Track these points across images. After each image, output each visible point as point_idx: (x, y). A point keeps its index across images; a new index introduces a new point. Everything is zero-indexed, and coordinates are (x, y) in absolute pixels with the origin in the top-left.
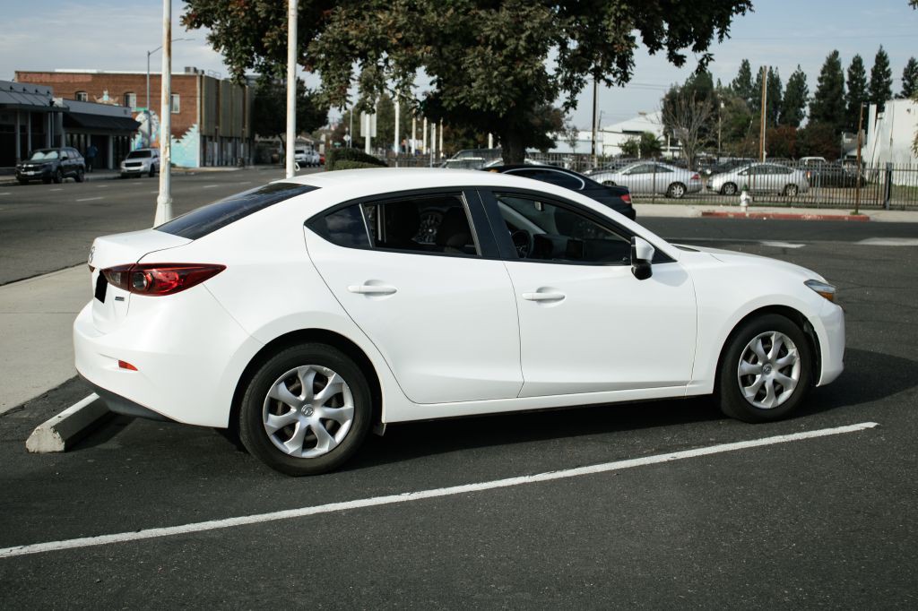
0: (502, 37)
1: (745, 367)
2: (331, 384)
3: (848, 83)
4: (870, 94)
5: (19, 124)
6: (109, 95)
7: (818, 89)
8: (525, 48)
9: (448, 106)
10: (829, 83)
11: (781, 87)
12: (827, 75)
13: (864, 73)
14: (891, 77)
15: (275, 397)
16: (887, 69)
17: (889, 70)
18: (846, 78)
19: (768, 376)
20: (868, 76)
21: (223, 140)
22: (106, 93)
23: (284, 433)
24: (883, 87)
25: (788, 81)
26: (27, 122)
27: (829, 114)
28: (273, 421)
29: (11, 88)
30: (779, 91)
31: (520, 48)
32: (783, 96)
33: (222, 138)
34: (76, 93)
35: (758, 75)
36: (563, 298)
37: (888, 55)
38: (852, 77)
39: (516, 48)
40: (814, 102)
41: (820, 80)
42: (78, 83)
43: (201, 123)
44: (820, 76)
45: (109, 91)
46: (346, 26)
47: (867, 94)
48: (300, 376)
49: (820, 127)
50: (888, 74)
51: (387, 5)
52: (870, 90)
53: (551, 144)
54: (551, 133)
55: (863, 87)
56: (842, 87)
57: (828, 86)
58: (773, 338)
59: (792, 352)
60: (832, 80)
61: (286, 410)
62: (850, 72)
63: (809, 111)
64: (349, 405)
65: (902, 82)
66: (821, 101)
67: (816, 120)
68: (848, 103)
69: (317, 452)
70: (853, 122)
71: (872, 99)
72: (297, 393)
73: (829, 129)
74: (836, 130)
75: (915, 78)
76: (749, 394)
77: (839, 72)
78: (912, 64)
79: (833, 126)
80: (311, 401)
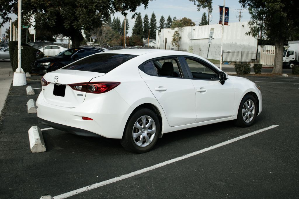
1: (244, 110)
3: (144, 23)
4: (150, 26)
9: (66, 27)
10: (138, 22)
11: (120, 23)
12: (137, 20)
13: (148, 20)
14: (156, 22)
15: (136, 127)
16: (155, 19)
18: (143, 21)
19: (248, 113)
20: (150, 21)
23: (137, 139)
24: (154, 24)
25: (123, 22)
27: (138, 32)
28: (135, 135)
30: (120, 24)
31: (93, 9)
32: (121, 26)
35: (113, 19)
37: (155, 15)
38: (145, 21)
40: (134, 28)
47: (149, 26)
48: (142, 119)
49: (137, 36)
50: (155, 20)
52: (150, 25)
53: (54, 40)
54: (54, 36)
55: (148, 24)
56: (142, 24)
57: (138, 24)
58: (249, 102)
59: (253, 105)
60: (139, 22)
61: (138, 131)
62: (144, 19)
63: (132, 31)
64: (154, 129)
65: (159, 23)
66: (136, 28)
67: (135, 34)
68: (144, 29)
69: (146, 144)
70: (146, 35)
71: (151, 28)
72: (141, 125)
73: (139, 37)
74: (141, 37)
75: (163, 22)
76: (244, 119)
77: (141, 19)
78: (162, 17)
79: (140, 36)
80: (145, 128)
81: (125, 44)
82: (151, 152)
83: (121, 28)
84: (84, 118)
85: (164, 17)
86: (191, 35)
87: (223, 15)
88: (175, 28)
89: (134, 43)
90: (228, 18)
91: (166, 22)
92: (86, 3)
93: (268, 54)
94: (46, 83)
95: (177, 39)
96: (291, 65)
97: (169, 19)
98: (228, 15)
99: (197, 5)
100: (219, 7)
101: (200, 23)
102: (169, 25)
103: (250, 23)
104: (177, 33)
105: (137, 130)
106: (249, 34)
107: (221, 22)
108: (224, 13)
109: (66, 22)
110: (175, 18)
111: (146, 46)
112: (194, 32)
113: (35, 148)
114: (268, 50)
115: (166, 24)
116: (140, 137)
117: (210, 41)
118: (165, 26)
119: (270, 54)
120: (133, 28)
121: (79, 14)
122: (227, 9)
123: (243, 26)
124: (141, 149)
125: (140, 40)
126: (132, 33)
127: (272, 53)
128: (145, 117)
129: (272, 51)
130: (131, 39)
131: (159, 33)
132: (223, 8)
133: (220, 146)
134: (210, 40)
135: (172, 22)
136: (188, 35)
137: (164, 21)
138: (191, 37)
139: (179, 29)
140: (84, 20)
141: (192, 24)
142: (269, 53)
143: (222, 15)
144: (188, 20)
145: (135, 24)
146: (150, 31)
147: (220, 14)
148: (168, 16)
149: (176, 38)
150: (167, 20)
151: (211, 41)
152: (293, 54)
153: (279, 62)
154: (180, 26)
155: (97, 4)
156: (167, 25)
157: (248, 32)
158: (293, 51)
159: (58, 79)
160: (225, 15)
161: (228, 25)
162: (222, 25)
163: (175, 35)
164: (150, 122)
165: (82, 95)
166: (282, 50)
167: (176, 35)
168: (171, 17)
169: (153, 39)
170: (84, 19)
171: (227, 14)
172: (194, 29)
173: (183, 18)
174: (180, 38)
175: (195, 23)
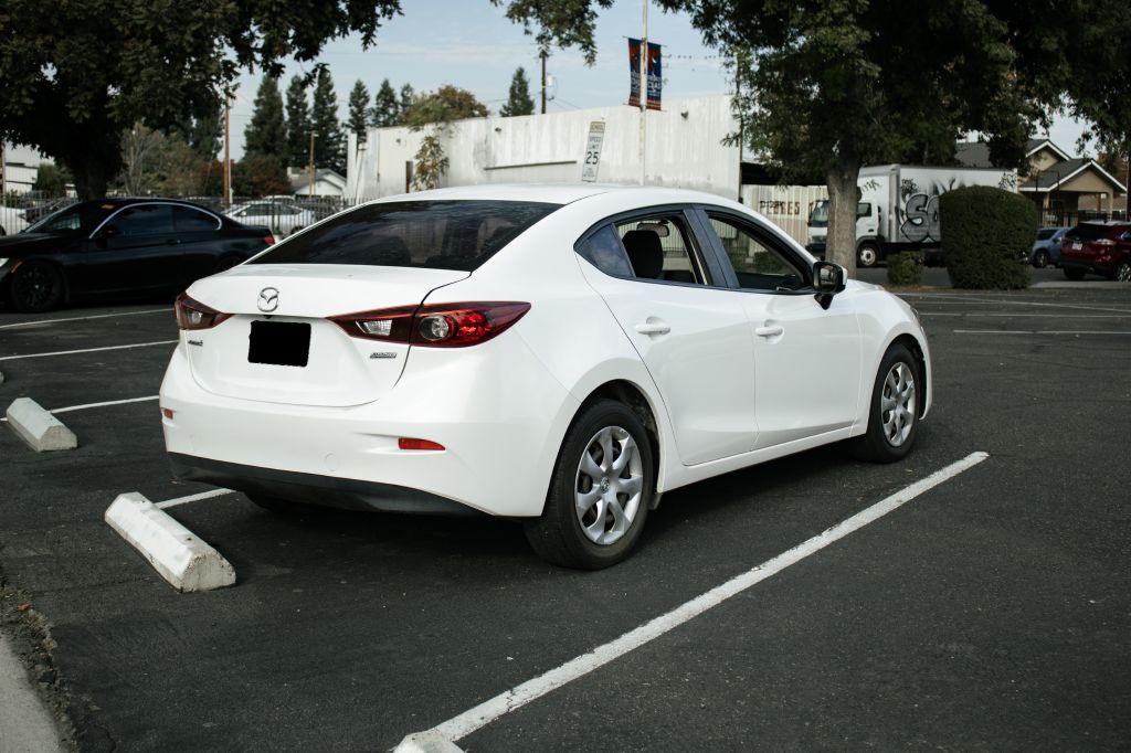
1: (884, 400)
3: (288, 108)
4: (314, 122)
7: (254, 114)
9: (77, 118)
10: (267, 107)
12: (264, 97)
13: (305, 97)
14: (337, 103)
15: (584, 470)
16: (331, 93)
17: (334, 94)
18: (285, 101)
20: (310, 101)
23: (589, 516)
24: (328, 113)
27: (269, 144)
28: (582, 502)
38: (292, 101)
40: (251, 129)
41: (257, 103)
44: (257, 98)
47: (309, 122)
48: (602, 441)
50: (332, 99)
52: (314, 116)
55: (306, 113)
56: (281, 112)
57: (267, 112)
58: (899, 370)
59: (910, 384)
60: (270, 104)
61: (590, 488)
62: (288, 95)
63: (243, 141)
64: (636, 475)
65: (348, 109)
66: (259, 129)
67: (254, 152)
68: (289, 131)
69: (614, 535)
70: (297, 155)
71: (317, 128)
72: (599, 462)
73: (273, 162)
74: (280, 164)
75: (364, 104)
76: (888, 432)
77: (276, 95)
78: (359, 87)
79: (277, 159)
80: (610, 472)
81: (231, 191)
82: (630, 563)
83: (192, 130)
84: (407, 443)
85: (364, 84)
86: (487, 151)
87: (642, 71)
88: (423, 124)
89: (255, 185)
90: (659, 82)
91: (372, 104)
92: (159, 20)
93: (779, 216)
94: (212, 318)
95: (433, 166)
96: (865, 252)
97: (386, 93)
98: (658, 74)
99: (535, 35)
100: (627, 41)
101: (505, 107)
102: (387, 116)
103: (736, 101)
104: (432, 144)
105: (586, 481)
106: (735, 142)
107: (634, 100)
108: (644, 65)
109: (74, 96)
110: (407, 88)
111: (302, 196)
112: (496, 139)
113: (196, 570)
114: (777, 202)
115: (373, 110)
116: (595, 507)
117: (590, 169)
118: (369, 120)
119: (786, 216)
120: (248, 126)
121: (134, 66)
122: (655, 50)
123: (685, 115)
124: (600, 553)
125: (277, 173)
126: (245, 148)
127: (792, 211)
128: (611, 430)
129: (793, 205)
130: (244, 173)
131: (361, 146)
132: (642, 47)
133: (854, 528)
134: (591, 166)
135: (396, 104)
136: (476, 152)
137: (367, 100)
138: (487, 158)
139: (440, 128)
140: (155, 90)
141: (477, 113)
142: (782, 213)
143: (638, 71)
144: (461, 94)
145: (256, 112)
146: (316, 138)
147: (632, 70)
148: (381, 82)
149: (429, 163)
150: (378, 97)
151: (595, 170)
152: (868, 213)
153: (843, 240)
154: (442, 119)
155: (203, 28)
156: (377, 116)
157: (731, 136)
158: (870, 205)
159: (276, 297)
160: (650, 74)
161: (659, 109)
162: (638, 109)
163: (424, 150)
164: (626, 449)
165: (392, 356)
166: (851, 198)
167: (428, 153)
168: (392, 85)
169: (329, 170)
170: (156, 82)
171: (655, 69)
172: (497, 130)
173: (444, 88)
174: (445, 162)
175: (488, 109)
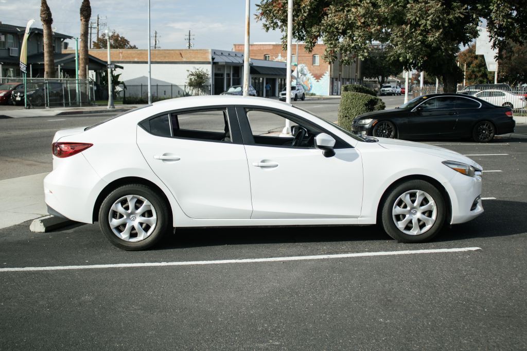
0: (417, 19)
1: (397, 210)
2: (145, 205)
5: (226, 73)
6: (281, 56)
8: (431, 25)
15: (115, 210)
19: (414, 216)
21: (344, 80)
22: (280, 55)
23: (120, 228)
26: (231, 72)
28: (115, 222)
29: (222, 54)
33: (343, 79)
34: (264, 55)
36: (277, 166)
39: (426, 25)
42: (266, 50)
43: (331, 71)
45: (281, 54)
46: (335, 16)
48: (128, 200)
51: (359, 3)
58: (417, 194)
64: (154, 217)
69: (138, 239)
72: (127, 208)
133: (261, 261)
